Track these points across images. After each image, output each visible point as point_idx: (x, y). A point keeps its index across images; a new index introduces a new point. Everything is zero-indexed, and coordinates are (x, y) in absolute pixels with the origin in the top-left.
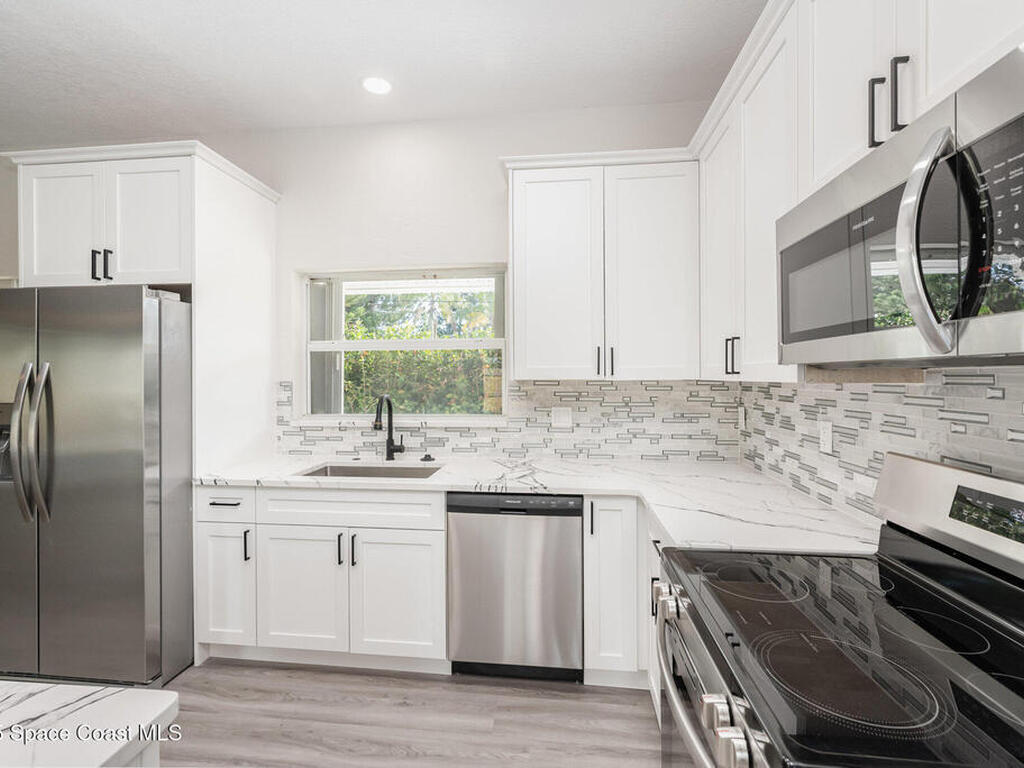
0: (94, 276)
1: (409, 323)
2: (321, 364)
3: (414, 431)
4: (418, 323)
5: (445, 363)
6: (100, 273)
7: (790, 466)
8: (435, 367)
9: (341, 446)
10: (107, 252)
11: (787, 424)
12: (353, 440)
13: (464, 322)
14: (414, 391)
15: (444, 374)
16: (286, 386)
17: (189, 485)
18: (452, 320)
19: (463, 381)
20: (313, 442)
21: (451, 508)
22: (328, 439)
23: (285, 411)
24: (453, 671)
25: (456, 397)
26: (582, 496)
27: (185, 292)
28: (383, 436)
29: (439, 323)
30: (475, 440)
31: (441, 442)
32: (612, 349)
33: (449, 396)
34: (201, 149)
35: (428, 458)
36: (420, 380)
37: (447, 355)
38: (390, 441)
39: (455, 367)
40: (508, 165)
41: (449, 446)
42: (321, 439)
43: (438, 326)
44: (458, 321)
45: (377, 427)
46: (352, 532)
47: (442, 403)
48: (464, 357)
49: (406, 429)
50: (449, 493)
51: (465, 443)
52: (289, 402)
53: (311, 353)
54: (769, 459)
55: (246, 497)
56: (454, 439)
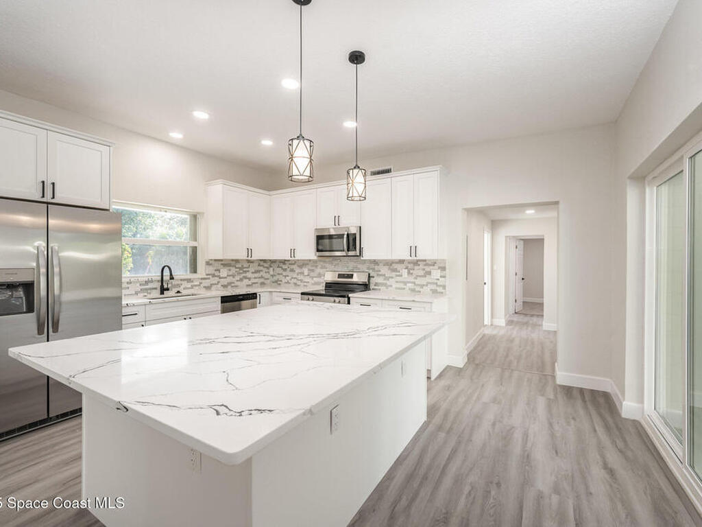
0: (44, 196)
6: (48, 194)
7: (293, 280)
10: (53, 184)
11: (292, 270)
21: (222, 302)
26: (257, 293)
30: (193, 284)
35: (179, 292)
38: (162, 286)
46: (189, 317)
50: (221, 297)
54: (284, 280)
55: (141, 310)
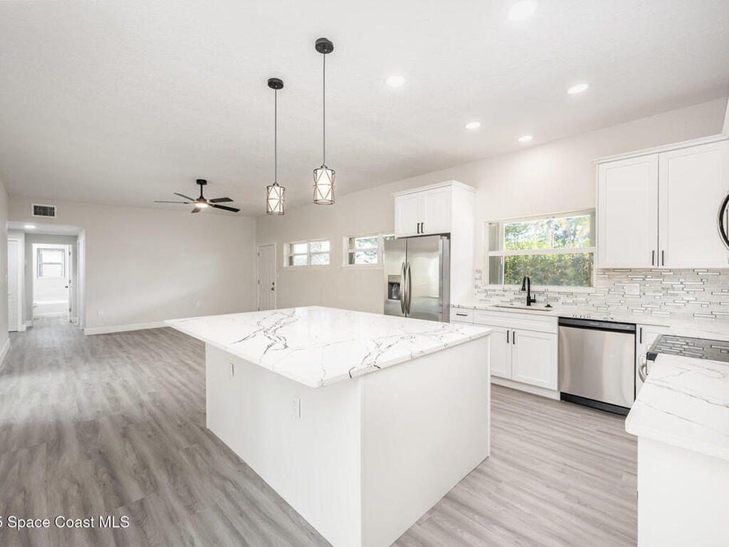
0: (418, 233)
1: (531, 232)
2: (494, 262)
3: (540, 293)
4: (538, 232)
5: (560, 261)
6: (420, 231)
8: (552, 263)
9: (504, 299)
10: (422, 224)
12: (509, 296)
13: (579, 227)
14: (538, 277)
15: (559, 267)
16: (478, 271)
17: (449, 306)
18: (566, 227)
19: (572, 271)
20: (491, 296)
21: (560, 324)
22: (498, 295)
23: (478, 282)
24: (561, 399)
25: (567, 281)
26: (635, 325)
27: (448, 235)
28: (525, 295)
29: (556, 230)
30: (575, 299)
31: (556, 299)
32: (663, 252)
33: (562, 280)
34: (455, 182)
35: (548, 306)
36: (543, 270)
37: (560, 256)
38: (529, 297)
39: (566, 263)
40: (595, 163)
41: (560, 302)
42: (494, 295)
43: (556, 232)
44: (573, 227)
45: (523, 289)
46: (514, 330)
47: (557, 282)
48: (573, 256)
49: (537, 292)
50: (560, 318)
51: (570, 301)
52: (480, 278)
53: (490, 257)
55: (470, 313)
56: (563, 298)
